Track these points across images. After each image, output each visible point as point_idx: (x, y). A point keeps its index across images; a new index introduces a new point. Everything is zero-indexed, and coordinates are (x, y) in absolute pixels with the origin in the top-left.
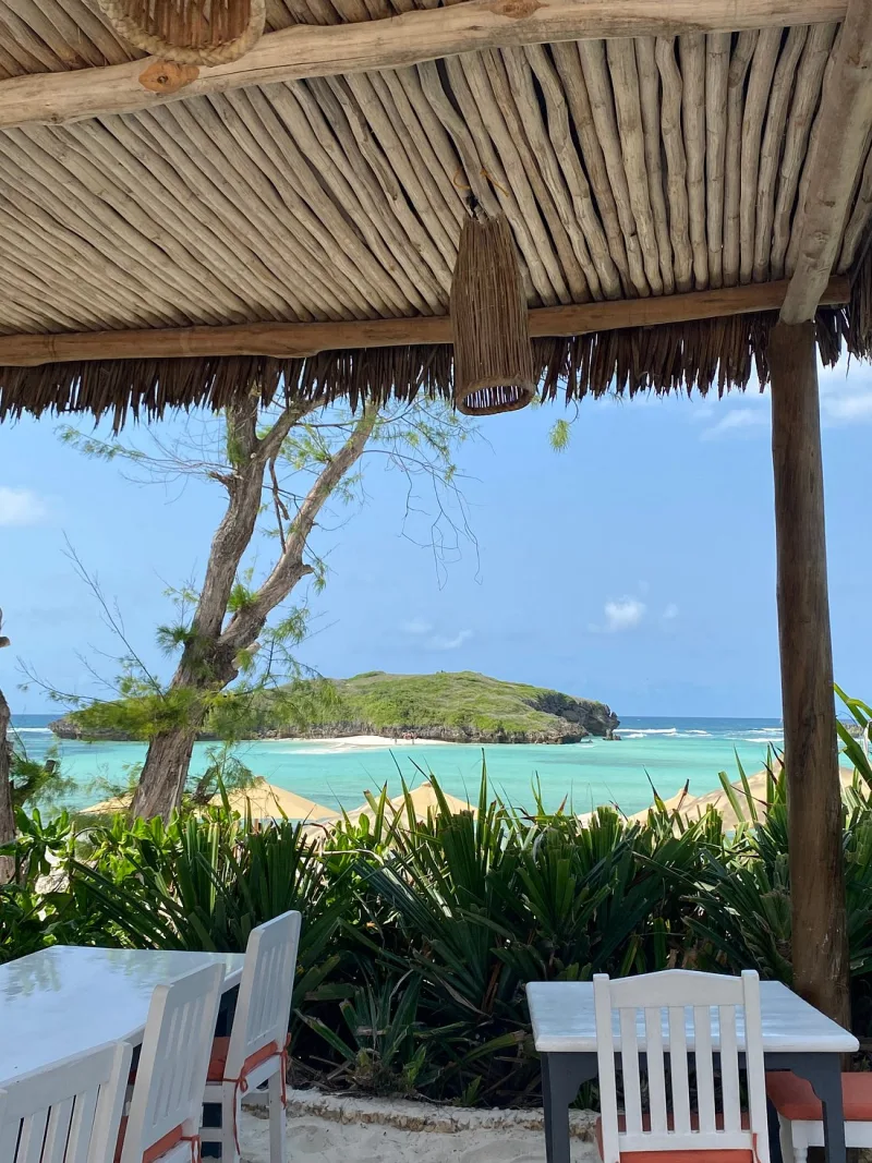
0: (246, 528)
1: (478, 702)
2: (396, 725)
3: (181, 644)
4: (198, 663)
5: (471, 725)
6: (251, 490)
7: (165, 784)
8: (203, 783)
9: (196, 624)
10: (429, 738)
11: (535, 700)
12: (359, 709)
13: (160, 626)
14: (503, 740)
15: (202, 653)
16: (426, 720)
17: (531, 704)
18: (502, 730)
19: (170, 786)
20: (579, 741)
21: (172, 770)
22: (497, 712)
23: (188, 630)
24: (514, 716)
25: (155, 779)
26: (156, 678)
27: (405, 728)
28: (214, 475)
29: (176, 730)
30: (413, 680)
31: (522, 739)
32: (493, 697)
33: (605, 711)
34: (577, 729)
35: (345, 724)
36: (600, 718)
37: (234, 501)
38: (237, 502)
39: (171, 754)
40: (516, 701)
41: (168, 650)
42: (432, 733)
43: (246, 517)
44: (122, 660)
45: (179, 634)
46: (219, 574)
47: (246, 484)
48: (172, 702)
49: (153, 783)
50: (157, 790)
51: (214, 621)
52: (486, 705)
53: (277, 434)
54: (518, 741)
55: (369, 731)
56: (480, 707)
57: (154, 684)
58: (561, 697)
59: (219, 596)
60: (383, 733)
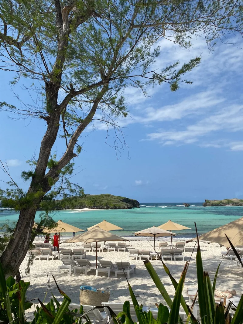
0: (53, 136)
1: (110, 200)
2: (92, 206)
3: (31, 178)
4: (37, 184)
5: (109, 205)
6: (55, 122)
7: (25, 226)
8: (40, 225)
9: (36, 170)
10: (99, 209)
11: (122, 200)
12: (84, 202)
13: (23, 171)
14: (115, 208)
15: (38, 181)
16: (99, 205)
17: (121, 201)
18: (115, 206)
19: (27, 227)
20: (131, 208)
21: (28, 221)
22: (114, 202)
23: (34, 173)
24: (118, 203)
25: (22, 225)
26: (22, 189)
27: (94, 206)
28: (42, 117)
29: (29, 208)
30: (96, 196)
31: (119, 208)
32: (113, 199)
33: (136, 201)
34: (131, 206)
35: (81, 206)
36: (136, 203)
37: (49, 127)
38: (50, 126)
39: (28, 216)
40: (118, 200)
41: (26, 179)
42: (100, 207)
43: (54, 132)
44: (8, 183)
45: (30, 174)
46: (44, 153)
47: (53, 121)
48: (28, 198)
49: (21, 226)
50: (22, 228)
51: (43, 169)
52: (112, 201)
53: (65, 103)
54: (119, 209)
55: (86, 207)
56: (110, 202)
57: (21, 191)
58: (128, 199)
59: (44, 161)
60: (89, 207)
